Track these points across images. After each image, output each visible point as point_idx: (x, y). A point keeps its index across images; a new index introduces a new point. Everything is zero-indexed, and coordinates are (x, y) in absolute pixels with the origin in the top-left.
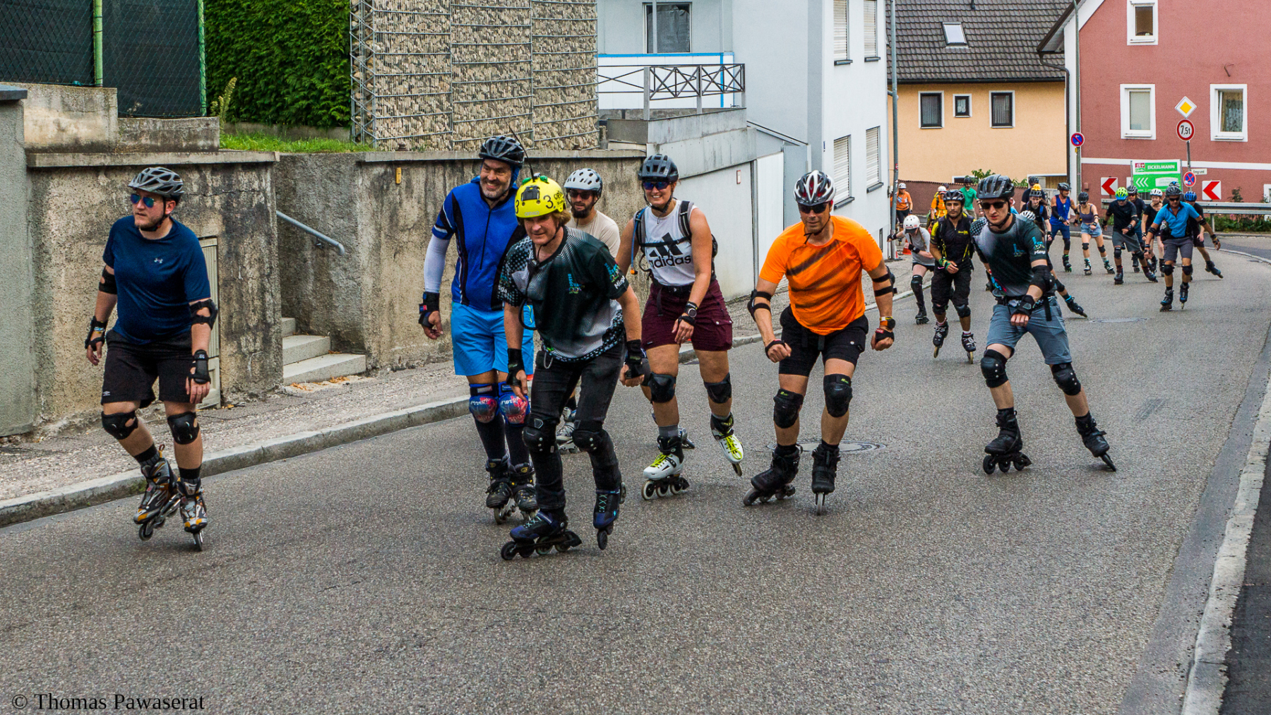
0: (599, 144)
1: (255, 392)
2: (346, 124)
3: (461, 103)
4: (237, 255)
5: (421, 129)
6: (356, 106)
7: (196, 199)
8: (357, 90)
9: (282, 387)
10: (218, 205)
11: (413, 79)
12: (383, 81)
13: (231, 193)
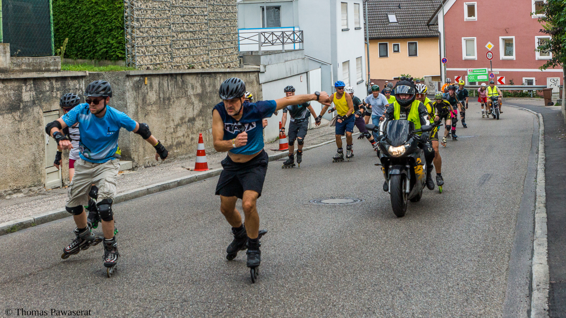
0: (240, 66)
2: (123, 59)
3: (176, 49)
5: (158, 60)
6: (128, 50)
7: (48, 93)
8: (128, 43)
11: (154, 38)
12: (139, 39)
13: (65, 89)
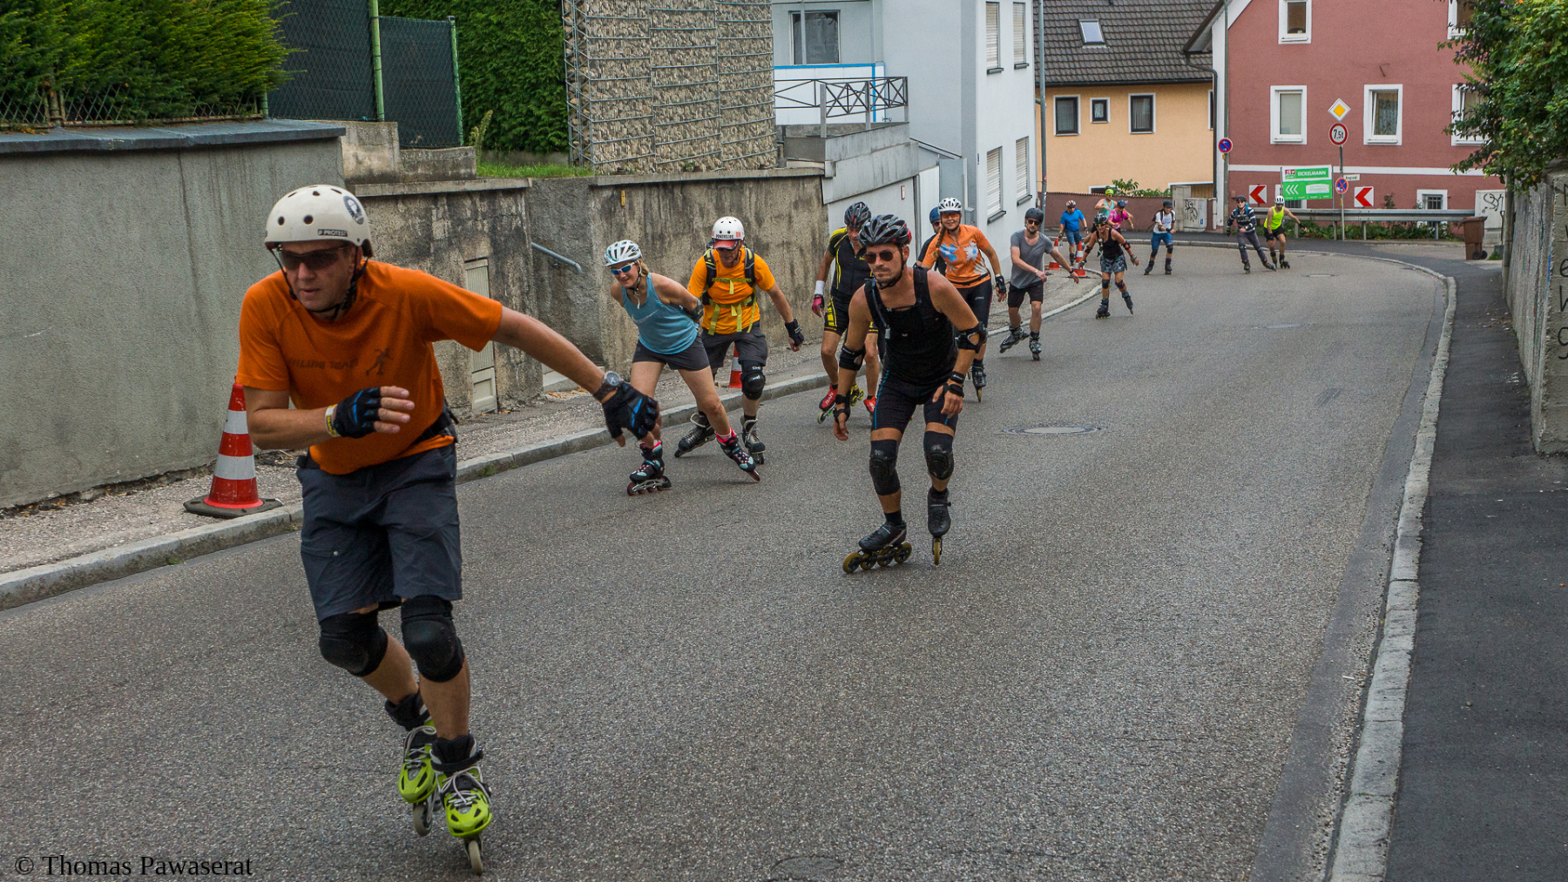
0: (777, 162)
1: (522, 399)
3: (661, 126)
4: (503, 274)
5: (630, 153)
6: (573, 131)
7: (470, 223)
8: (574, 115)
9: (543, 395)
10: (486, 229)
11: (621, 104)
12: (597, 106)
13: (495, 217)
